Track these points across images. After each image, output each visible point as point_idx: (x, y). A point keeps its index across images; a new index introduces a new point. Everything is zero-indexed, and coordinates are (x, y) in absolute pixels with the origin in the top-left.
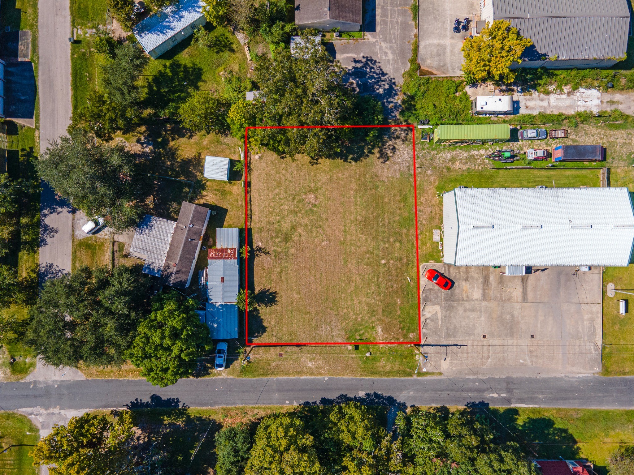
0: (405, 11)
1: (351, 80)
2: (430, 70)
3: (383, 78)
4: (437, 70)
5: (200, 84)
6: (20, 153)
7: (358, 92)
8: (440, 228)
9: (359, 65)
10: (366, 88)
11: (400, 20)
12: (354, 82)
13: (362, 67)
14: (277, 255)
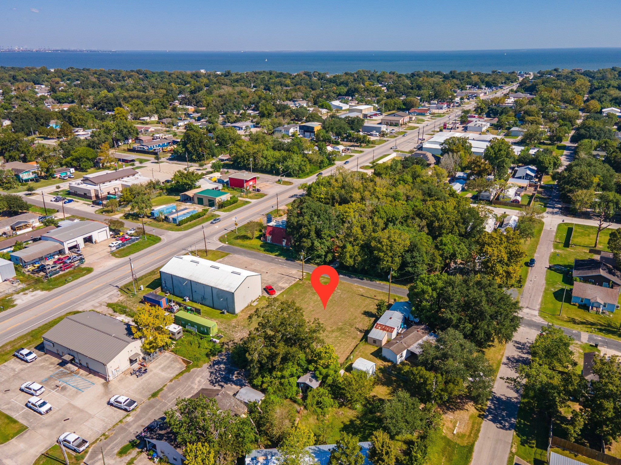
0: (162, 397)
1: (235, 379)
2: (183, 363)
3: (214, 371)
4: (178, 361)
5: (348, 423)
6: (535, 446)
7: (237, 371)
8: (251, 305)
9: (222, 384)
10: (230, 371)
11: (171, 394)
12: (234, 377)
13: (221, 382)
14: (351, 325)
